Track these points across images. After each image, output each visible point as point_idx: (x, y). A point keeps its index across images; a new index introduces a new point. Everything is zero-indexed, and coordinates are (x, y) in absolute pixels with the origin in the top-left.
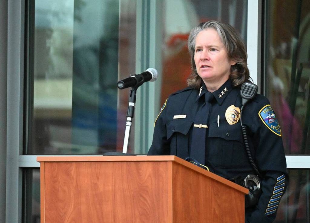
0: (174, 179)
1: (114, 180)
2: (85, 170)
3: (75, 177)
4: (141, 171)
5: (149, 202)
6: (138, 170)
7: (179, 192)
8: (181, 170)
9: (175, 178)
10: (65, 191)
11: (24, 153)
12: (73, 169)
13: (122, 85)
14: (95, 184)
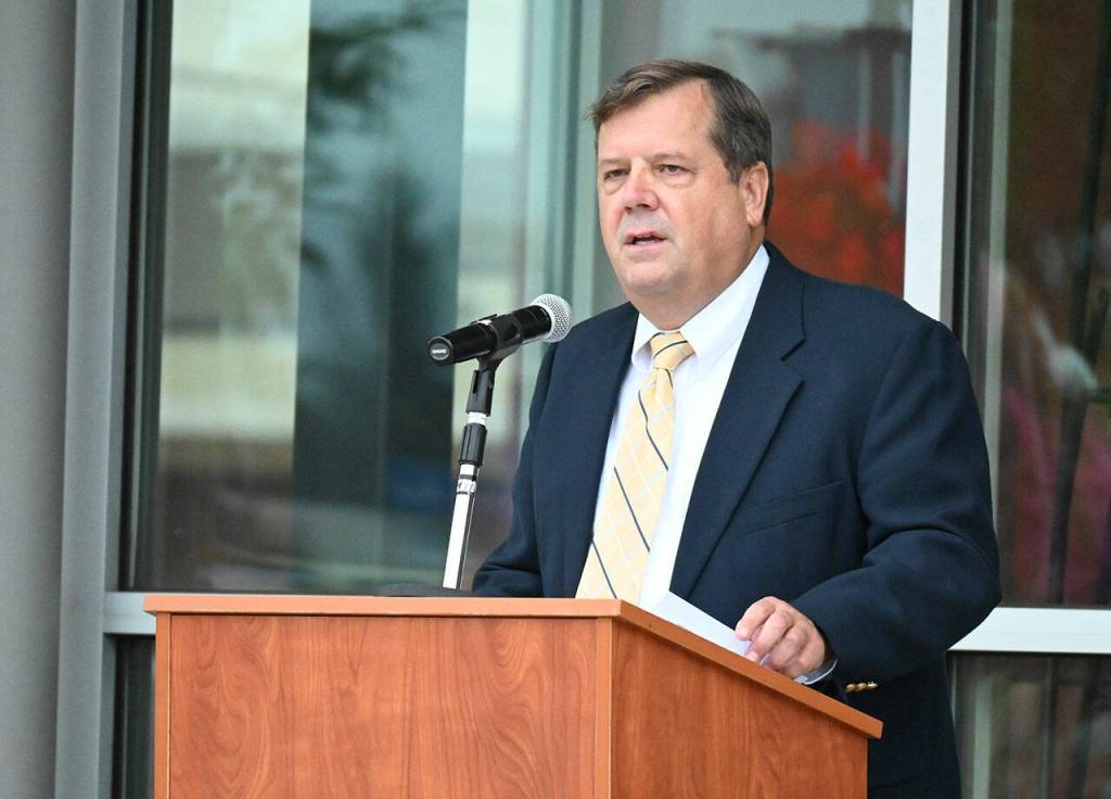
0: (620, 680)
1: (409, 682)
2: (310, 643)
3: (276, 671)
4: (502, 652)
5: (530, 757)
6: (494, 646)
7: (633, 727)
8: (642, 650)
9: (622, 677)
10: (239, 718)
11: (123, 586)
12: (270, 641)
13: (444, 351)
14: (346, 694)
